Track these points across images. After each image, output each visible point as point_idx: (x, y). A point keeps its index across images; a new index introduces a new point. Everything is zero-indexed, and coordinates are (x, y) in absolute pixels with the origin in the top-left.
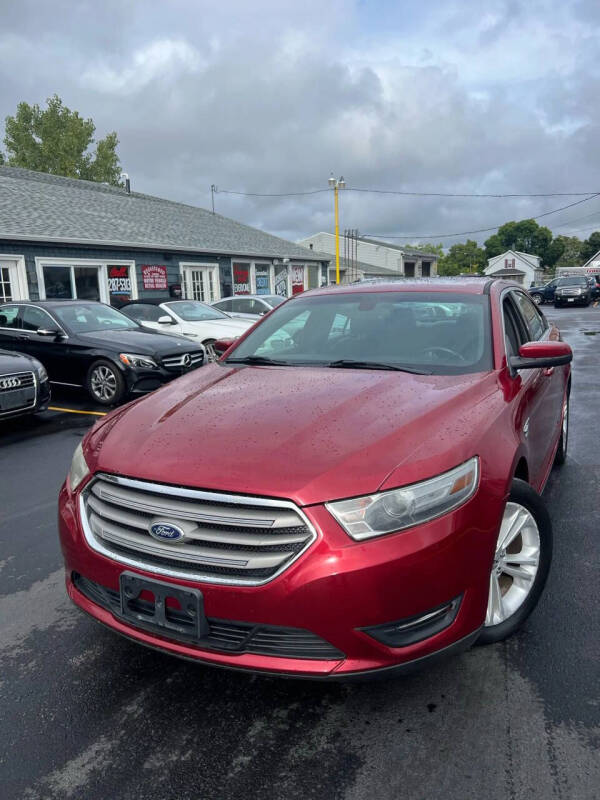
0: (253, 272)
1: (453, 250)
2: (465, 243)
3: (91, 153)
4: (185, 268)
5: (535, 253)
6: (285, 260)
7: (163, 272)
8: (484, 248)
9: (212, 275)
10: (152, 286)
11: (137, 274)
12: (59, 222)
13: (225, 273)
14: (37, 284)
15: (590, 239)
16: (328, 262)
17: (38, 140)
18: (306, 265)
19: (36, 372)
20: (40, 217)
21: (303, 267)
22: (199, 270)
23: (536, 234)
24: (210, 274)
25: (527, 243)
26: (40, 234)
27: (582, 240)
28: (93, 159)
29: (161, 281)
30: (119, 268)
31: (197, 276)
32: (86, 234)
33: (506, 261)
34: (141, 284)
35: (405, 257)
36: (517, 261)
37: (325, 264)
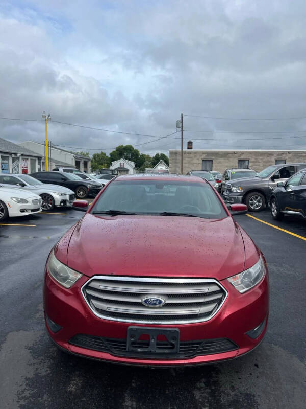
1: (95, 156)
2: (100, 153)
5: (133, 161)
6: (18, 155)
8: (109, 156)
15: (156, 156)
16: (41, 158)
18: (30, 158)
21: (27, 159)
23: (133, 152)
25: (129, 156)
27: (152, 157)
33: (120, 163)
35: (76, 158)
36: (125, 164)
37: (39, 158)
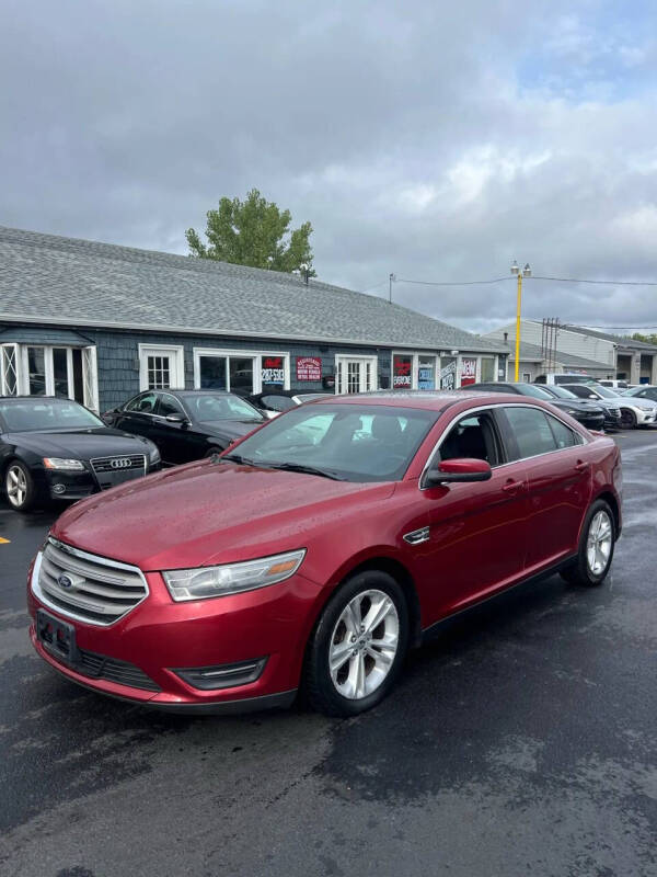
0: (416, 365)
3: (285, 241)
4: (342, 360)
6: (453, 352)
7: (317, 364)
9: (370, 366)
10: (305, 377)
11: (292, 365)
12: (223, 315)
13: (383, 365)
14: (193, 373)
16: (506, 355)
17: (237, 232)
18: (480, 357)
19: (148, 455)
20: (205, 311)
21: (476, 359)
22: (356, 362)
24: (368, 366)
26: (200, 326)
28: (287, 247)
29: (313, 372)
30: (274, 359)
31: (354, 368)
32: (245, 327)
34: (294, 374)
35: (620, 349)
37: (503, 356)
